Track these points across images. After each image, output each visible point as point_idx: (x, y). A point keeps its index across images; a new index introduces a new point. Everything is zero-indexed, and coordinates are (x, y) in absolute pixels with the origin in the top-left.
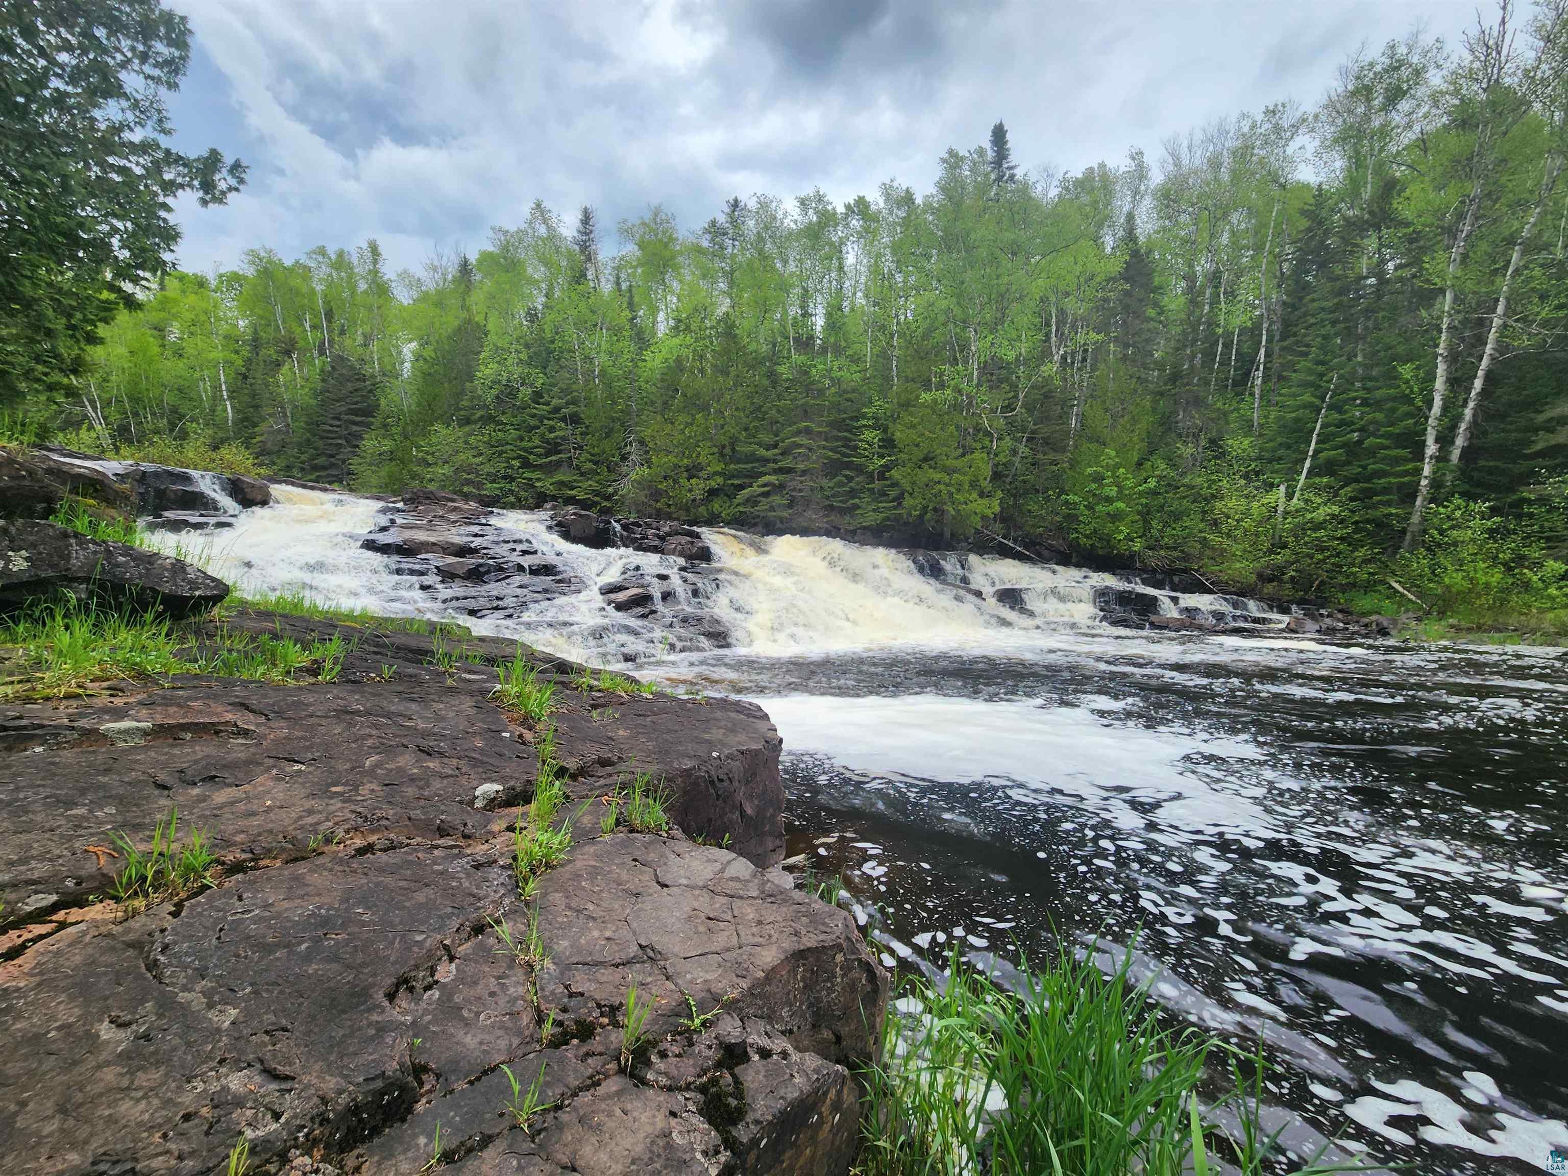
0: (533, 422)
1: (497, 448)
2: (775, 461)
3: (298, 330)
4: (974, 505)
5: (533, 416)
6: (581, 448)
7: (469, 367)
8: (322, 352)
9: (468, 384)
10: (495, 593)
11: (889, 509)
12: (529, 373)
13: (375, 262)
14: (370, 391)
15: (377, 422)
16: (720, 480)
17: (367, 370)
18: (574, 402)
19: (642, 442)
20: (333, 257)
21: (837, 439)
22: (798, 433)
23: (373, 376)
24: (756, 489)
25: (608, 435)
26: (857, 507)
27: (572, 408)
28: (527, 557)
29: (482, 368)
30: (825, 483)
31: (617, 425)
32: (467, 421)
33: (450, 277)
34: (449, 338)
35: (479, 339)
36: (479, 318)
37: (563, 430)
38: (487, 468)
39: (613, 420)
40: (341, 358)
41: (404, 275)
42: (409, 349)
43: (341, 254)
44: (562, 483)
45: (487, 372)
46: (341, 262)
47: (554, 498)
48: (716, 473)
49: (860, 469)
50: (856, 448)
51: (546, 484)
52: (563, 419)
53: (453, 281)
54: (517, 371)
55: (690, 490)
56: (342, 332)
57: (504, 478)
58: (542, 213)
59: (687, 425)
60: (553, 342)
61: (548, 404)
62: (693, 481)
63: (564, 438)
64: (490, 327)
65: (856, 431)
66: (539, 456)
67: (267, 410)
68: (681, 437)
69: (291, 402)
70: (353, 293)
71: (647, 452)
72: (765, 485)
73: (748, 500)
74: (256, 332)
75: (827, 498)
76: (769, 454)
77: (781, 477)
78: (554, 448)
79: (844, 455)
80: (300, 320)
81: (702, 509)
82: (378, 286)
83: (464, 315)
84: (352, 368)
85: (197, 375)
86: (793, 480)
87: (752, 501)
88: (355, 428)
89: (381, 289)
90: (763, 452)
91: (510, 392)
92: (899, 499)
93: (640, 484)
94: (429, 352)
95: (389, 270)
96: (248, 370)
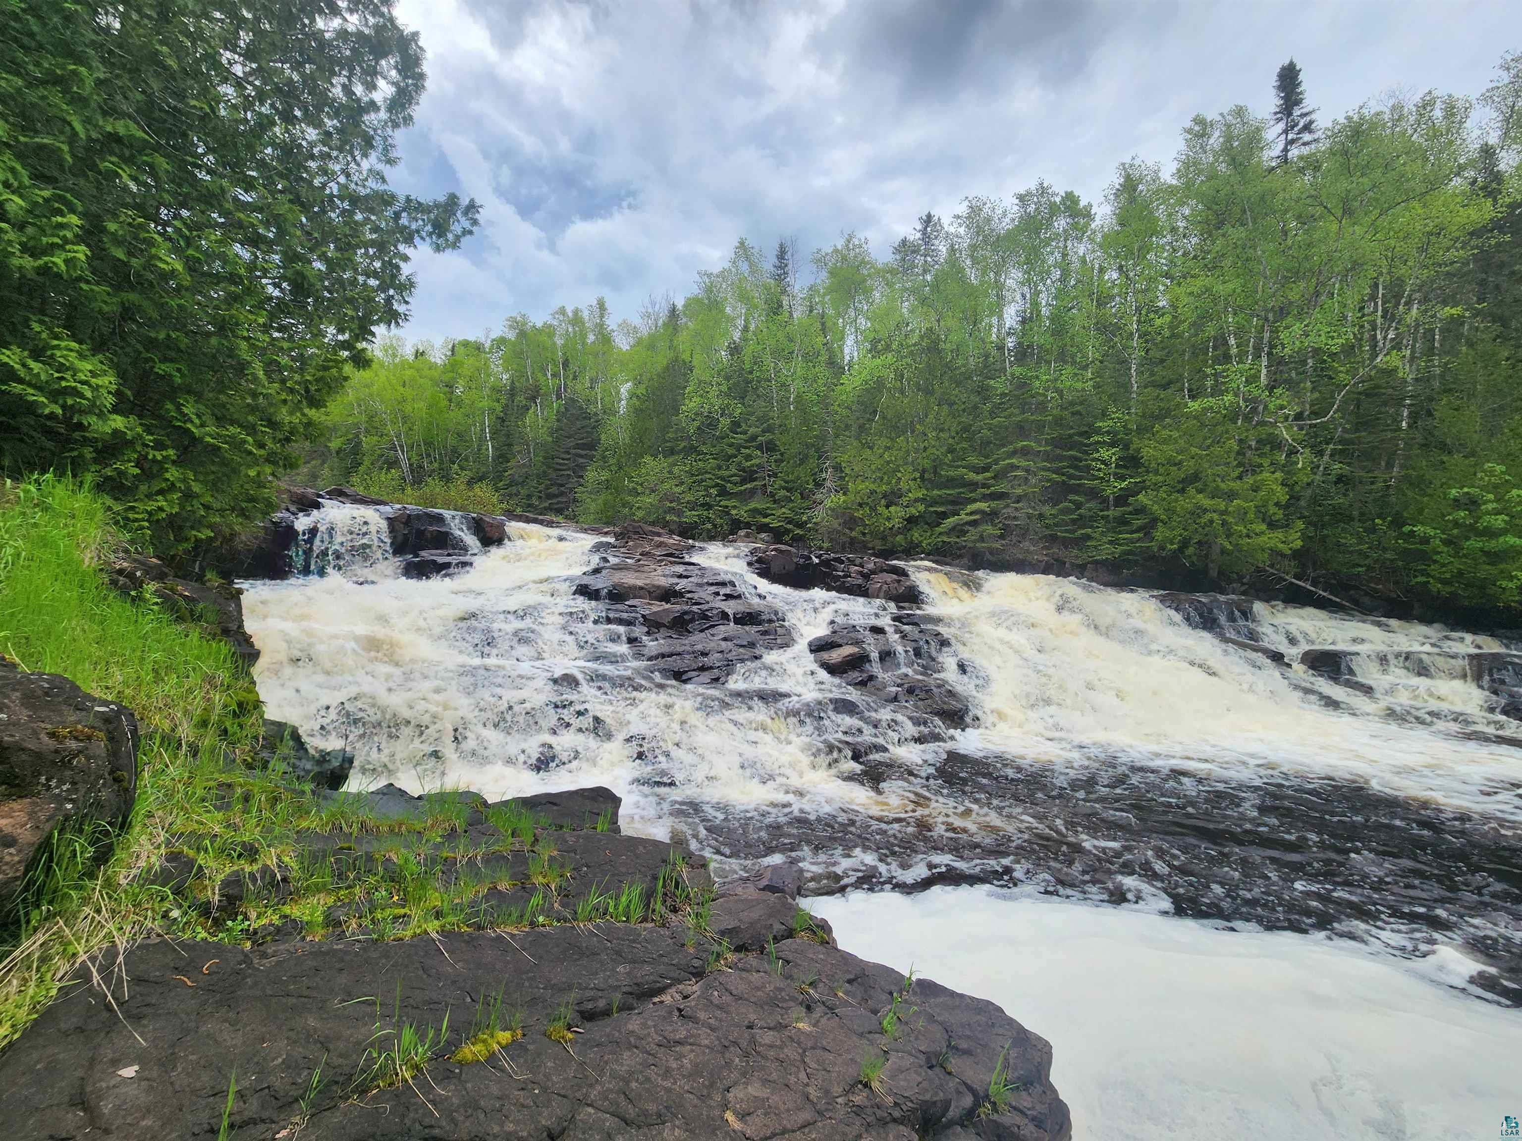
0: (731, 451)
1: (697, 478)
2: (984, 486)
3: (542, 379)
4: (1264, 538)
5: (731, 445)
6: (775, 475)
7: (675, 401)
8: (559, 397)
9: (674, 418)
10: (699, 647)
11: (1132, 541)
12: (728, 405)
13: (602, 316)
14: (594, 428)
15: (597, 454)
16: (921, 508)
17: (592, 409)
18: (769, 430)
19: (838, 468)
20: (570, 314)
21: (1060, 458)
22: (1014, 453)
23: (596, 414)
24: (964, 517)
25: (802, 461)
26: (1088, 537)
27: (768, 436)
28: (732, 603)
29: (687, 402)
30: (1047, 510)
31: (812, 452)
32: (672, 452)
33: (660, 322)
34: (659, 375)
35: (685, 375)
36: (686, 356)
37: (759, 458)
38: (688, 497)
39: (808, 446)
40: (572, 400)
41: (624, 326)
42: (625, 389)
43: (576, 312)
44: (755, 511)
45: (692, 405)
46: (577, 319)
47: (748, 525)
48: (917, 500)
49: (1093, 494)
50: (1088, 468)
51: (741, 512)
52: (759, 447)
53: (664, 324)
54: (717, 403)
55: (889, 519)
56: (575, 378)
57: (702, 505)
58: (745, 250)
59: (888, 448)
60: (751, 372)
61: (745, 433)
62: (892, 509)
63: (759, 466)
64: (695, 363)
65: (1087, 450)
66: (735, 484)
67: (516, 448)
68: (879, 462)
69: (534, 439)
70: (584, 344)
71: (842, 478)
72: (972, 513)
73: (953, 529)
74: (513, 382)
75: (1047, 527)
76: (979, 478)
77: (994, 504)
78: (749, 476)
79: (1071, 477)
80: (544, 370)
81: (899, 538)
82: (603, 335)
83: (671, 354)
84: (581, 408)
85: (470, 421)
86: (1007, 506)
87: (959, 530)
88: (581, 460)
89: (605, 339)
90: (972, 476)
91: (712, 423)
92: (1147, 530)
93: (834, 512)
94: (641, 390)
95: (612, 322)
96: (506, 414)
